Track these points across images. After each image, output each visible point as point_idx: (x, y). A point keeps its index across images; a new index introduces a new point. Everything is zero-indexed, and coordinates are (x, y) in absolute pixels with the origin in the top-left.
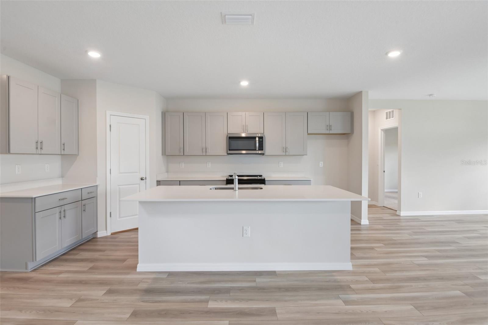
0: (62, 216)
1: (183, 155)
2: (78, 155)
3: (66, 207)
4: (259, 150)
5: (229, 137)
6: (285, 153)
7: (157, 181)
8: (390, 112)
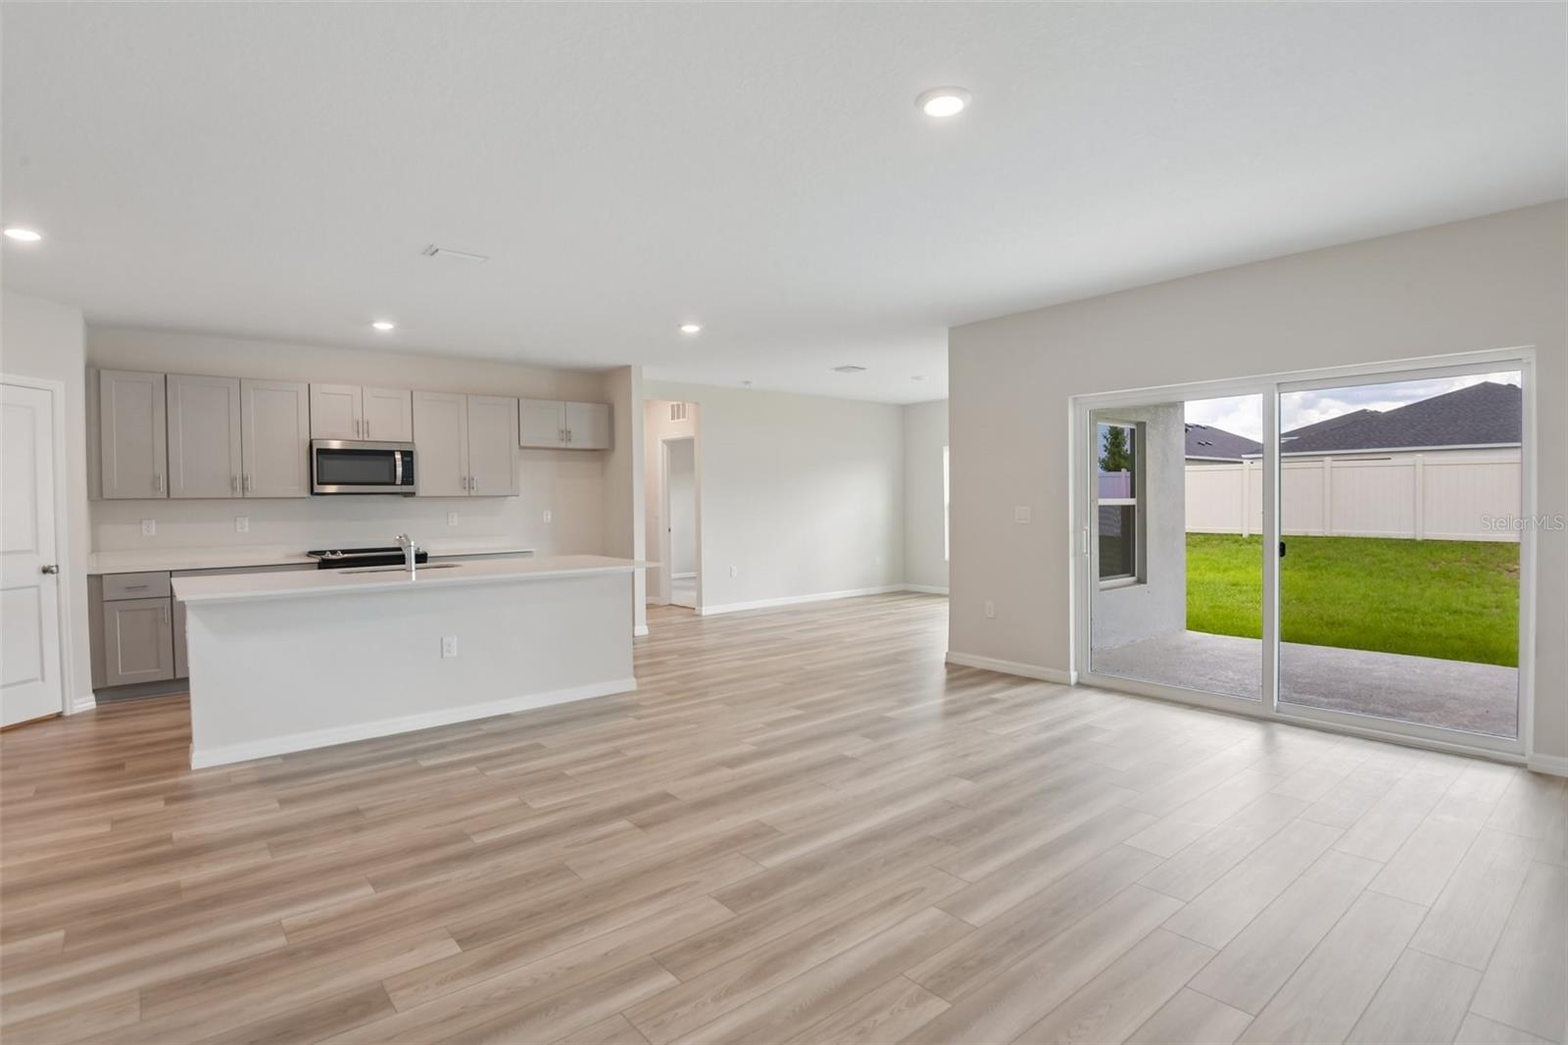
1: (165, 496)
4: (403, 483)
5: (318, 450)
6: (468, 492)
7: (88, 576)
8: (678, 406)
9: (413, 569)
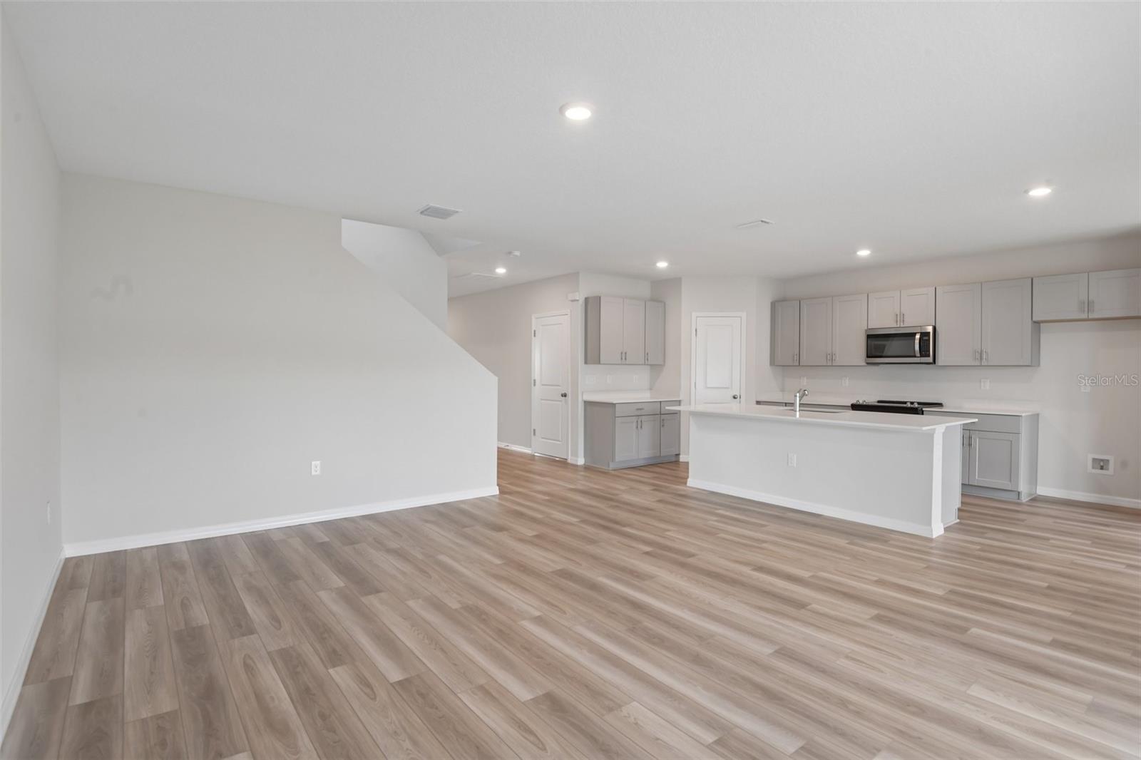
0: (639, 426)
1: (798, 365)
2: (664, 365)
3: (644, 418)
4: (921, 356)
5: (872, 335)
6: (980, 363)
7: (757, 400)
9: (798, 410)
